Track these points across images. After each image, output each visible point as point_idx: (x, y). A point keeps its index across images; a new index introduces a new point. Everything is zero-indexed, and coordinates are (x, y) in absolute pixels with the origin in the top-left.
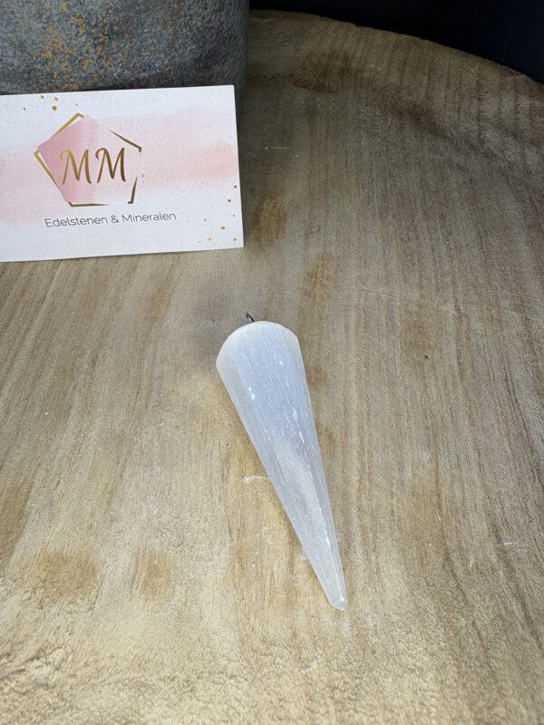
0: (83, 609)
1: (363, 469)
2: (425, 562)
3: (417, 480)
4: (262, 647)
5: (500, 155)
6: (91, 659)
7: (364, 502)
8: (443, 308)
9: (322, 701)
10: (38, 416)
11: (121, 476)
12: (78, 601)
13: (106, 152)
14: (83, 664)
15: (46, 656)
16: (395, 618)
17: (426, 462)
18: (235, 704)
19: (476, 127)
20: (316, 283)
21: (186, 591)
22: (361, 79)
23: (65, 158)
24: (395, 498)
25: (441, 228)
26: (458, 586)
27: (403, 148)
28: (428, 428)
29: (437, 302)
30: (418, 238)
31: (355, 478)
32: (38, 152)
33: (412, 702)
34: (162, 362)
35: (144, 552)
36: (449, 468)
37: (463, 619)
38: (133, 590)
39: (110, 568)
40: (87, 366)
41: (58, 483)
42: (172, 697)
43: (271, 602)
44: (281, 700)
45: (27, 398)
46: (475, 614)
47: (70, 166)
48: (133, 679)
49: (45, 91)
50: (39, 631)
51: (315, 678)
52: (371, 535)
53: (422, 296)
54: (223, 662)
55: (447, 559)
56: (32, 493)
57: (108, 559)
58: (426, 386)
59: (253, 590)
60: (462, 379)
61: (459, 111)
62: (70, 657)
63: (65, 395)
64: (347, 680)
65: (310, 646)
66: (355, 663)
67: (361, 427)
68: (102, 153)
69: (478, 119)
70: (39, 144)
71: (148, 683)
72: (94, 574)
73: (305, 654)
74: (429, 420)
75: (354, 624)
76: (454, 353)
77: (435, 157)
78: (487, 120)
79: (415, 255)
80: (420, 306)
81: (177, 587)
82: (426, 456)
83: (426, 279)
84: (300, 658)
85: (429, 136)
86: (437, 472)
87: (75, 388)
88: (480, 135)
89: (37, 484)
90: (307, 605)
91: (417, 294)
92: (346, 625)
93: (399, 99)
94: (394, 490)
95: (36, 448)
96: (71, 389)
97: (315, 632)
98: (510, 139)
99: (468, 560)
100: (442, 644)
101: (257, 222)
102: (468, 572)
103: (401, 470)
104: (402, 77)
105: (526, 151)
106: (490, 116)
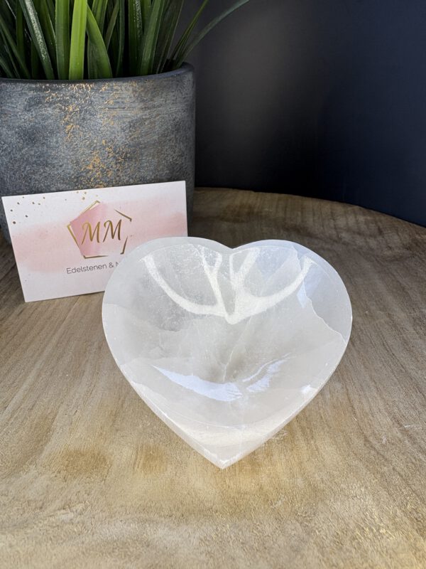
0: (97, 481)
2: (351, 443)
3: (335, 399)
5: (353, 243)
10: (61, 377)
11: (122, 405)
12: (94, 476)
13: (111, 223)
15: (70, 508)
21: (176, 468)
23: (86, 228)
24: (322, 409)
26: (378, 453)
32: (69, 225)
35: (142, 447)
36: (355, 391)
37: (385, 468)
38: (136, 468)
39: (117, 457)
41: (76, 412)
45: (53, 368)
46: (393, 464)
47: (88, 232)
55: (366, 440)
56: (57, 418)
57: (115, 451)
61: (323, 226)
63: (80, 365)
65: (275, 493)
68: (108, 224)
69: (335, 228)
70: (70, 221)
72: (105, 461)
73: (271, 497)
75: (305, 479)
78: (341, 228)
82: (339, 387)
86: (347, 394)
87: (87, 361)
88: (338, 236)
89: (60, 413)
90: (268, 472)
92: (300, 480)
96: (84, 362)
97: (276, 485)
98: (358, 236)
99: (381, 439)
102: (383, 446)
104: (285, 213)
105: (368, 240)
106: (342, 226)
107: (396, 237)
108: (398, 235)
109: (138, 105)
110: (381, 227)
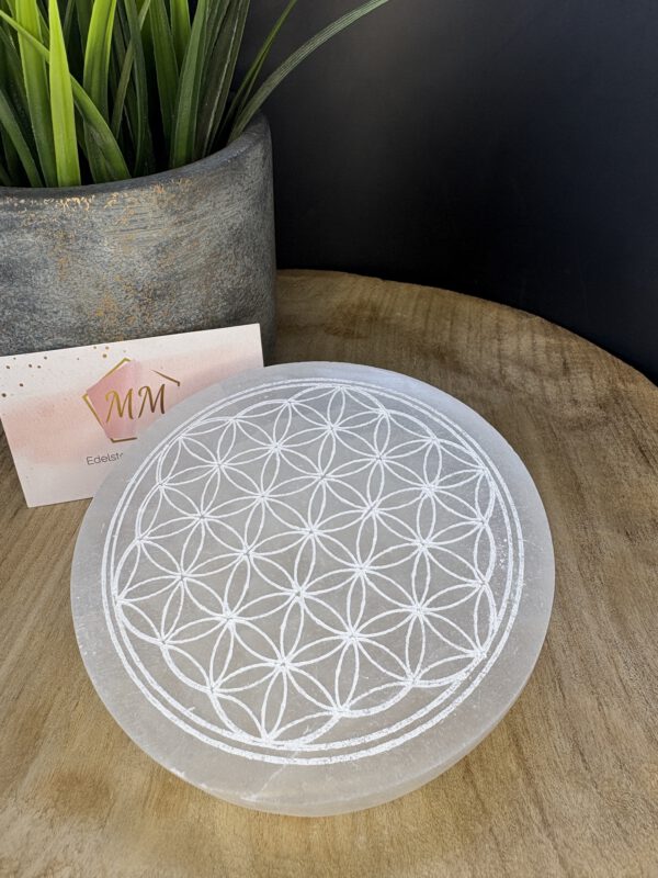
0: (94, 828)
4: (275, 861)
5: (521, 388)
12: (90, 819)
13: (149, 390)
16: (412, 829)
19: (497, 364)
22: (388, 326)
23: (110, 398)
26: (478, 796)
32: (86, 395)
37: (480, 826)
38: (146, 808)
39: (124, 787)
46: (492, 821)
47: (115, 404)
49: (96, 343)
50: (48, 849)
55: (468, 770)
56: (50, 715)
57: (122, 777)
61: (481, 351)
68: (144, 391)
69: (499, 357)
70: (88, 388)
78: (507, 358)
88: (501, 371)
89: (55, 707)
92: (362, 839)
93: (424, 342)
97: (330, 846)
98: (530, 374)
100: (458, 851)
102: (488, 783)
104: (426, 322)
105: (545, 383)
106: (509, 353)
107: (588, 382)
108: (592, 378)
109: (168, 220)
110: (569, 361)
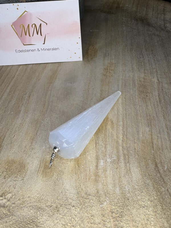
0: (20, 180)
1: (124, 133)
2: (148, 167)
3: (144, 138)
4: (85, 196)
6: (21, 197)
7: (124, 145)
8: (153, 80)
9: (108, 217)
10: (9, 114)
11: (37, 134)
12: (18, 176)
13: (35, 25)
14: (18, 199)
15: (5, 196)
16: (136, 187)
17: (147, 132)
18: (74, 217)
19: (163, 23)
20: (107, 72)
21: (58, 175)
22: (123, 9)
23: (22, 27)
24: (136, 144)
25: (152, 54)
26: (161, 176)
27: (138, 30)
28: (148, 120)
29: (151, 77)
30: (143, 57)
31: (121, 137)
32: (12, 25)
33: (144, 219)
34: (53, 96)
35: (43, 160)
36: (156, 133)
37: (163, 188)
38: (39, 174)
39: (31, 165)
40: (27, 98)
41: (14, 136)
42: (51, 213)
43: (89, 179)
44: (92, 216)
45: (6, 108)
46: (168, 187)
47: (23, 30)
48: (36, 205)
49: (14, 3)
50: (3, 187)
51: (105, 208)
52: (127, 157)
53: (145, 76)
54: (70, 201)
55: (156, 166)
56: (5, 139)
57: (30, 162)
58: (147, 106)
59: (82, 175)
60: (160, 103)
61: (157, 18)
62: (14, 197)
63: (19, 107)
64: (118, 210)
65: (104, 196)
66: (121, 203)
67: (123, 119)
68: (34, 25)
69: (164, 20)
70: (13, 22)
71: (42, 207)
72: (25, 167)
73: (102, 199)
74: (148, 117)
75: (121, 189)
76: (157, 94)
77: (149, 32)
79: (143, 63)
80: (144, 79)
81: (54, 173)
82: (147, 129)
83: (147, 70)
84: (100, 201)
85: (147, 26)
86: (151, 135)
87: (23, 104)
88: (165, 25)
89: (7, 136)
90: (102, 181)
91: (143, 75)
92: (118, 189)
93: (136, 15)
94: (136, 141)
95: (8, 124)
96: (21, 105)
97: (106, 191)
99: (164, 167)
100: (155, 197)
101: (87, 53)
102: (164, 171)
103: (138, 134)
104: (137, 8)
106: (168, 19)
